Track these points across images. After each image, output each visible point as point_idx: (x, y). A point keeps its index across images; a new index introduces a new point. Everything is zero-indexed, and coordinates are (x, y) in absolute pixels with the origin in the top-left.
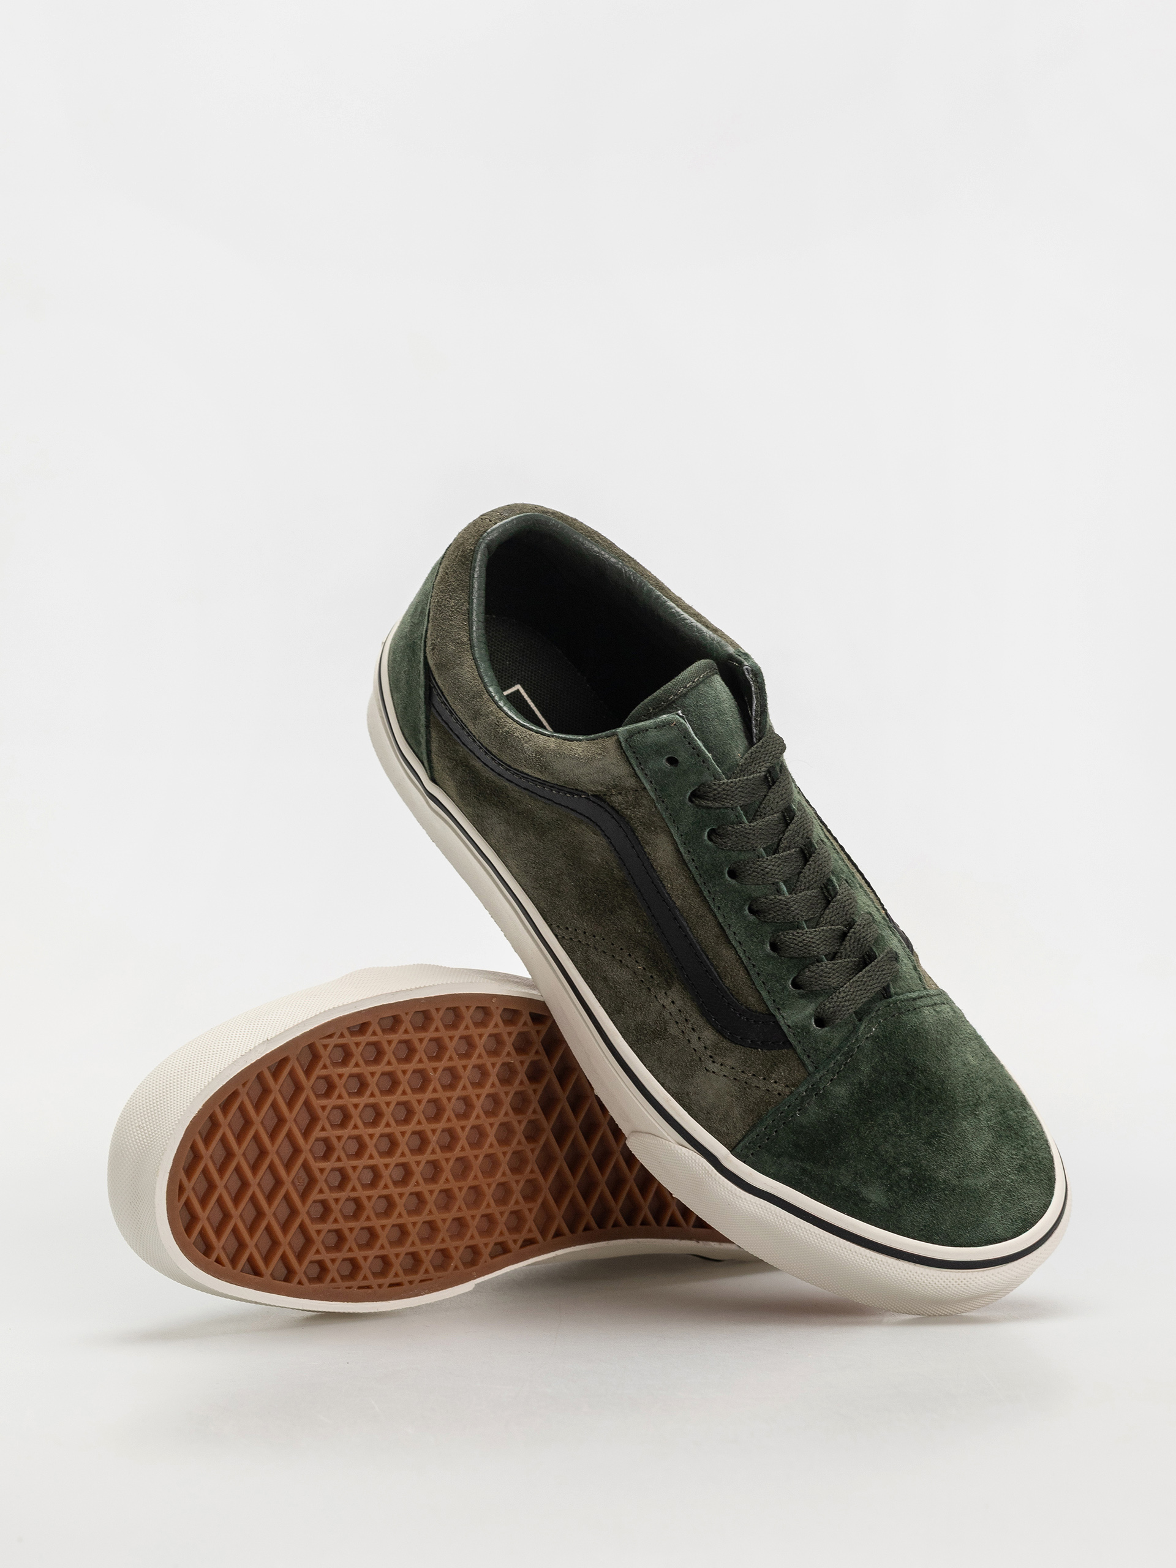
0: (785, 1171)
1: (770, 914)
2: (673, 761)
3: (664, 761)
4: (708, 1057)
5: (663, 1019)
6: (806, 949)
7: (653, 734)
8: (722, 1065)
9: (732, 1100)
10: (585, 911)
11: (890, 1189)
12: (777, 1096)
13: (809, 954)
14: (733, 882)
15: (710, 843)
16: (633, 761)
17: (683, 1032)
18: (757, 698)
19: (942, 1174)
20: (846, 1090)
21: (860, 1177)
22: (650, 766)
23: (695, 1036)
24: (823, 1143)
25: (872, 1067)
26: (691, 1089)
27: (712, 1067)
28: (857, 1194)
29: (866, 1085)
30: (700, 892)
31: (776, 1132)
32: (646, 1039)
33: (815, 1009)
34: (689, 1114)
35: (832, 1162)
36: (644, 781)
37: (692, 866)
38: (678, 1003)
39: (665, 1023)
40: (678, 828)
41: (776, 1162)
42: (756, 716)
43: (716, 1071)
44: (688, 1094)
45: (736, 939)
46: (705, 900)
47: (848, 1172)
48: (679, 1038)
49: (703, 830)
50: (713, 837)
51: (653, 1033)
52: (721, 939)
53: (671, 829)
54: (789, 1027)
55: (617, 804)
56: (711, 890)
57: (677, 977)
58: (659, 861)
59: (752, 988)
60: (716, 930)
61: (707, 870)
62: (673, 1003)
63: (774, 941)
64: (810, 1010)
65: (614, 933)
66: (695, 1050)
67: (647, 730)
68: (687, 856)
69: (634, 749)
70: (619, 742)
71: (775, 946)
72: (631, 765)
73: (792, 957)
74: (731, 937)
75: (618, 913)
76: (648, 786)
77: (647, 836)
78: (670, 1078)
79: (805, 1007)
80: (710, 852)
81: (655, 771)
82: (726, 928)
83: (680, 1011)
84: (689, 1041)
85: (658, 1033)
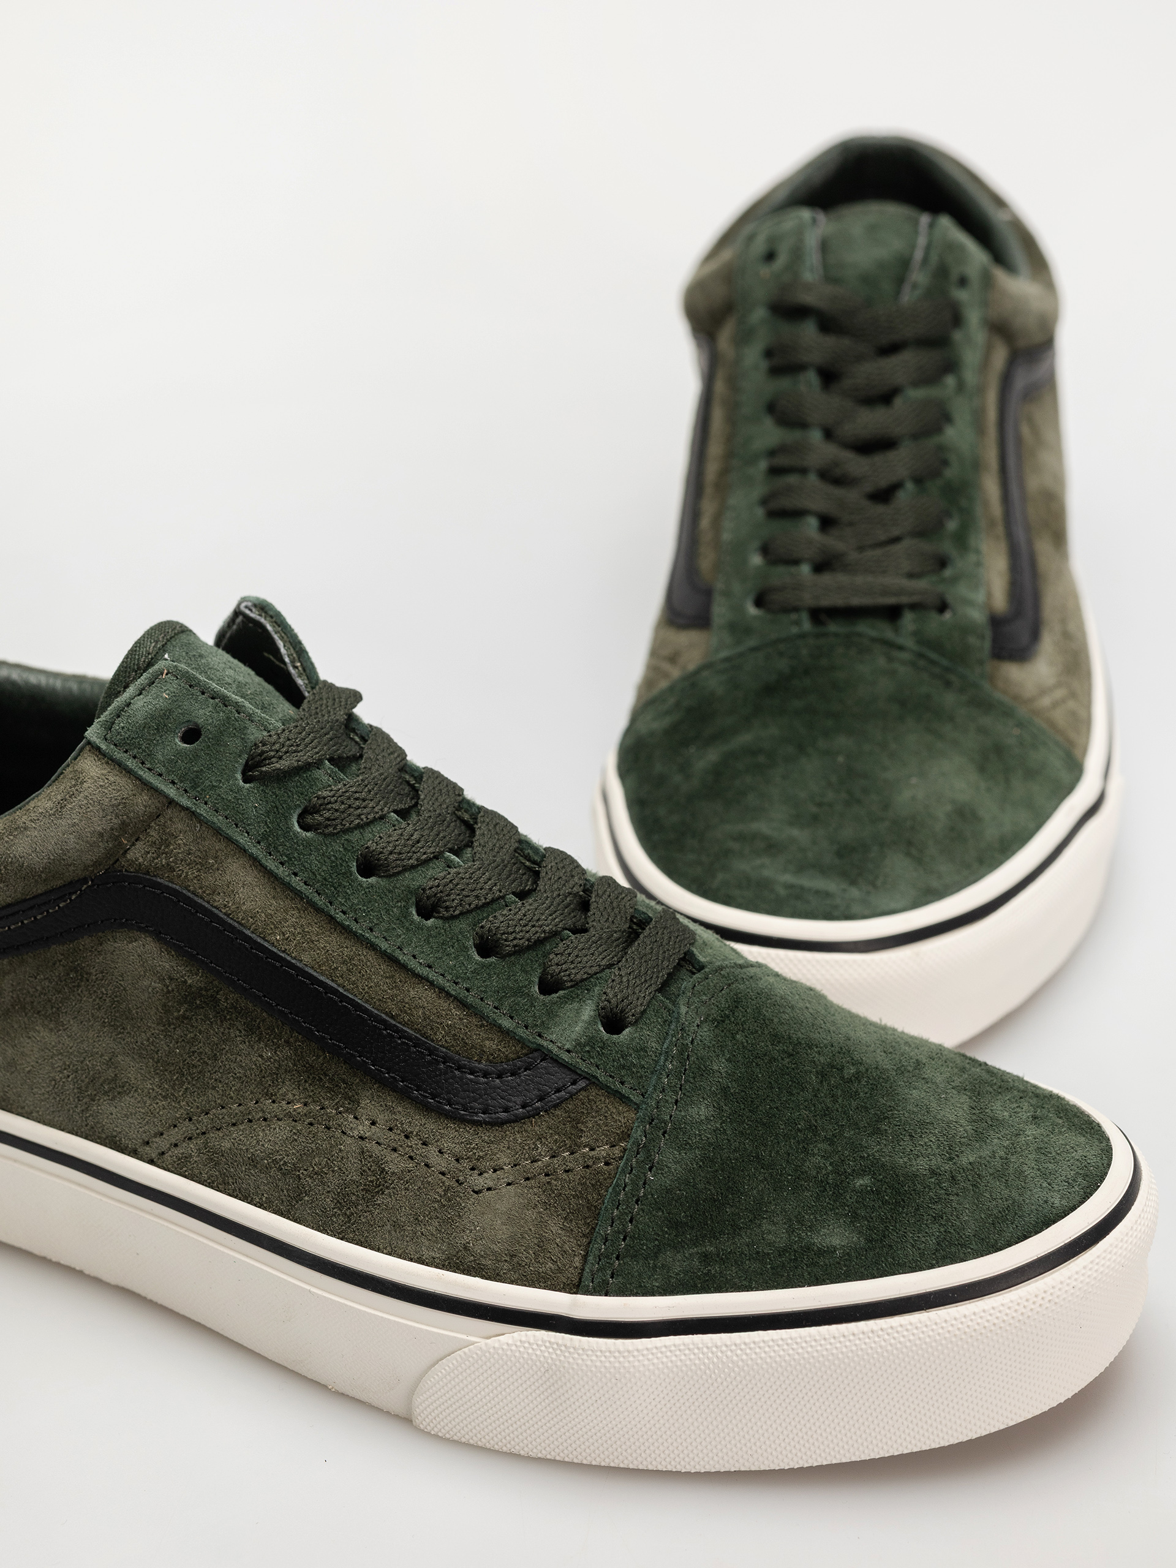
0: (677, 1274)
1: (453, 900)
2: (192, 735)
3: (177, 740)
4: (468, 1172)
5: (371, 1157)
6: (533, 926)
7: (140, 703)
8: (495, 1171)
9: (540, 1213)
10: (174, 1084)
11: (855, 1217)
12: (605, 1168)
13: (544, 932)
14: (372, 880)
15: (309, 834)
16: (131, 763)
17: (411, 1158)
18: (282, 638)
19: (921, 1165)
20: (707, 1106)
21: (798, 1222)
22: (160, 757)
23: (432, 1150)
24: (715, 1201)
25: (729, 1060)
26: (467, 1238)
27: (480, 1182)
28: (808, 1248)
29: (734, 1088)
30: (332, 919)
31: (631, 1221)
32: (360, 1207)
33: (595, 1008)
34: (483, 1277)
35: (742, 1223)
36: (162, 787)
37: (296, 882)
38: (381, 1118)
39: (377, 1162)
40: (248, 833)
41: (655, 1266)
42: (293, 662)
43: (491, 1184)
44: (466, 1248)
45: (421, 964)
46: (346, 930)
47: (774, 1224)
48: (409, 1171)
49: (287, 819)
50: (309, 819)
51: (367, 1191)
52: (399, 976)
53: (238, 838)
54: (569, 1051)
55: (141, 860)
56: (345, 909)
57: (361, 1080)
58: (244, 908)
59: (482, 1026)
60: (384, 967)
61: (325, 879)
62: (373, 1123)
63: (481, 937)
64: (588, 1011)
65: (233, 1086)
66: (443, 1174)
67: (130, 703)
68: (281, 871)
69: (124, 745)
70: (96, 749)
71: (487, 947)
72: (129, 772)
73: (519, 951)
74: (412, 964)
75: (224, 1052)
76: (171, 792)
77: (209, 879)
78: (427, 1243)
79: (578, 1012)
80: (316, 848)
81: (170, 761)
82: (397, 954)
83: (391, 1129)
84: (427, 1165)
85: (373, 1186)
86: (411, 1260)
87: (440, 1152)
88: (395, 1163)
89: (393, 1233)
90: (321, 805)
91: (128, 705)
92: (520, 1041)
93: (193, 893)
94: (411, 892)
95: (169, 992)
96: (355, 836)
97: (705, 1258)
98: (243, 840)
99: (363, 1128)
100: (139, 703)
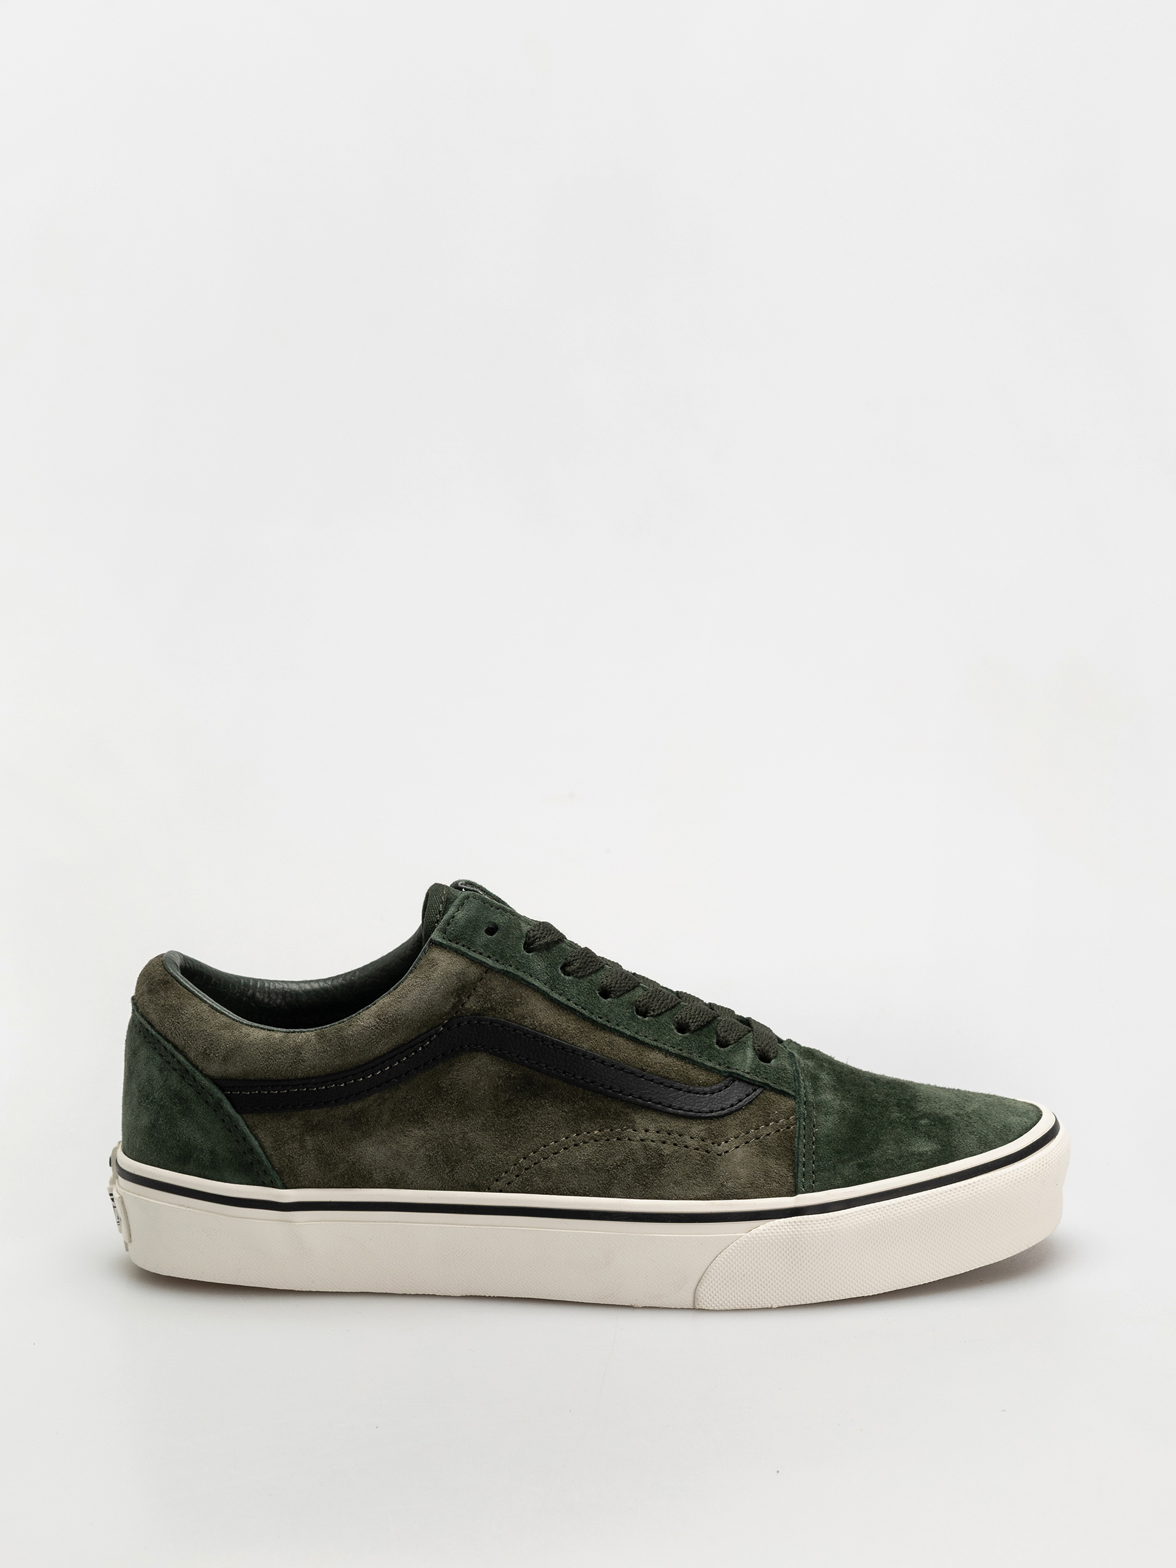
2: (492, 930)
3: (485, 934)
4: (711, 1145)
8: (726, 1142)
9: (761, 1159)
11: (930, 1137)
12: (788, 1129)
14: (610, 1000)
15: (569, 977)
16: (463, 949)
17: (675, 1144)
20: (830, 1094)
21: (902, 1143)
22: (478, 944)
23: (687, 1138)
24: (854, 1138)
26: (721, 1180)
27: (720, 1149)
29: (838, 1087)
30: (595, 1022)
31: (814, 1153)
32: (651, 1179)
33: (752, 1051)
35: (872, 1147)
36: (484, 960)
37: (571, 1004)
38: (650, 1127)
39: (655, 1151)
40: (539, 980)
41: (836, 1174)
43: (726, 1149)
44: (722, 1187)
45: (650, 1039)
46: (604, 1027)
47: (889, 1145)
48: (676, 1152)
49: (556, 970)
50: (568, 969)
51: (653, 1168)
52: (640, 1048)
53: (534, 983)
54: (748, 1073)
55: (474, 1007)
56: (601, 1016)
57: (633, 1109)
58: (543, 1023)
59: (695, 1068)
60: (631, 1046)
61: (585, 1001)
62: (647, 1131)
63: (678, 1023)
64: (750, 1053)
65: (550, 1132)
66: (697, 1149)
67: (454, 916)
68: (562, 999)
69: (456, 939)
70: (440, 945)
71: (682, 1028)
72: (463, 955)
73: (700, 1028)
74: (647, 1040)
75: (538, 1115)
76: (490, 962)
77: (518, 1011)
78: (698, 1188)
79: (745, 1053)
80: (576, 985)
81: (485, 945)
82: (636, 1036)
83: (658, 1132)
84: (686, 1147)
85: (657, 1164)
86: (691, 1199)
87: (691, 1138)
88: (667, 1149)
89: (675, 1188)
90: (573, 960)
91: (453, 917)
92: (719, 1072)
93: (509, 1020)
94: (632, 1004)
95: (498, 1086)
96: (593, 977)
97: (860, 1166)
98: (537, 983)
99: (642, 1134)
100: (460, 915)
